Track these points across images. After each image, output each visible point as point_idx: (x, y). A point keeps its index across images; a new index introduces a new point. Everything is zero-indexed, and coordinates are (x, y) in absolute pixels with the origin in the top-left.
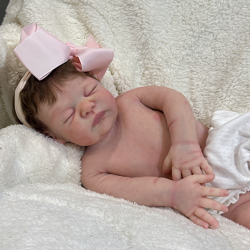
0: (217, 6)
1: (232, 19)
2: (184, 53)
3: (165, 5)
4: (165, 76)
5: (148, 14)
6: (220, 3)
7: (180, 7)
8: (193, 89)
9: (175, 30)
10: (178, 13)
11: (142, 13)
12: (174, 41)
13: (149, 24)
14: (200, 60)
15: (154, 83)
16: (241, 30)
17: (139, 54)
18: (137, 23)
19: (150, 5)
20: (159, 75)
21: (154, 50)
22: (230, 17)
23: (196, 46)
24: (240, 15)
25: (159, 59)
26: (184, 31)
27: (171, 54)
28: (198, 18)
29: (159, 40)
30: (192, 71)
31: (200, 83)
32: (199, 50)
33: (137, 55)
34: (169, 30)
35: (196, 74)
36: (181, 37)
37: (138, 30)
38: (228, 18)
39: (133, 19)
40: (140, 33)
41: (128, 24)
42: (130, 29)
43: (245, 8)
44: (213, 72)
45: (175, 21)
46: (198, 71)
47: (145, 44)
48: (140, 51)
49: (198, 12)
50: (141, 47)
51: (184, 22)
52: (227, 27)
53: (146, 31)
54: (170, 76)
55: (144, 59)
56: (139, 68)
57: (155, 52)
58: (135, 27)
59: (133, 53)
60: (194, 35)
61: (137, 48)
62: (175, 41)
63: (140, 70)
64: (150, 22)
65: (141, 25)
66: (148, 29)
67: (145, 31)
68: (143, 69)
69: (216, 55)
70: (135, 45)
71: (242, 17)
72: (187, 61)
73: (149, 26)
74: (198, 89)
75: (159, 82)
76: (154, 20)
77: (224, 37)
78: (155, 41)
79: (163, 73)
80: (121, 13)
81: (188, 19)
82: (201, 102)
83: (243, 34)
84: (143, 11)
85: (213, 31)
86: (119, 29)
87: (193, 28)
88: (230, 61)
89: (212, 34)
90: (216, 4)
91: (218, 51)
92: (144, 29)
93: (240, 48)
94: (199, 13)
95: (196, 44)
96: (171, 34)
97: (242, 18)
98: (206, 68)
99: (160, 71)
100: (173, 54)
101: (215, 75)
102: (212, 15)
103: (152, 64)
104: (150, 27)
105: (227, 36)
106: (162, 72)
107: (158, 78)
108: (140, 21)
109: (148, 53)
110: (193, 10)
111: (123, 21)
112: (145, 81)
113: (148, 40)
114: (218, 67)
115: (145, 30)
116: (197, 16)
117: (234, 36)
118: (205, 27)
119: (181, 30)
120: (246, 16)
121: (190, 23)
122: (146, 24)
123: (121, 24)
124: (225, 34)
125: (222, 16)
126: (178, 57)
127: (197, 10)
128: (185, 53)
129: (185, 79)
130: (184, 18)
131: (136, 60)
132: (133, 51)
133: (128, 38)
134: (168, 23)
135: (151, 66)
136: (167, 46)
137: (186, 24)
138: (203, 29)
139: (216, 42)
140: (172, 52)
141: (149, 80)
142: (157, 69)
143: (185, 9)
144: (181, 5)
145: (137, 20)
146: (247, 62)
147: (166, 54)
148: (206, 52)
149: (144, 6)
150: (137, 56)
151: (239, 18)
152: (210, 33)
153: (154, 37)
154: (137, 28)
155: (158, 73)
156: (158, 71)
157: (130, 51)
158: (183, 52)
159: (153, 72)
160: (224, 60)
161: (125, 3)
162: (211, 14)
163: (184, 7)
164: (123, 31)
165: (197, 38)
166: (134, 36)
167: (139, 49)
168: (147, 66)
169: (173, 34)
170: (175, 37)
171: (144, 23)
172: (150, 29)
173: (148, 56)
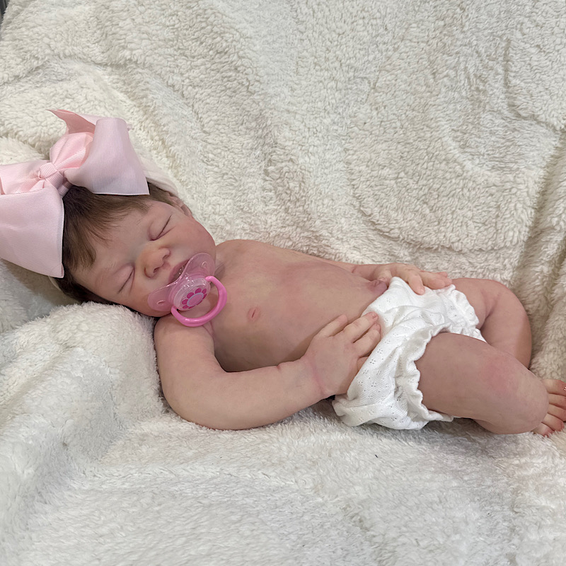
0: (368, 31)
1: (395, 50)
2: (327, 121)
3: (280, 40)
4: (303, 171)
5: (255, 66)
6: (372, 25)
7: (306, 42)
8: (354, 180)
9: (305, 83)
10: (305, 51)
11: (246, 64)
12: (306, 105)
13: (261, 83)
14: (356, 128)
15: (287, 185)
16: (415, 68)
17: (251, 138)
18: (239, 83)
19: (255, 49)
20: (294, 170)
21: (276, 128)
22: (390, 48)
23: (345, 106)
24: (407, 41)
25: (287, 144)
26: (321, 82)
27: (306, 130)
28: (340, 57)
29: (282, 109)
30: (346, 150)
31: (363, 168)
32: (350, 111)
33: (248, 141)
34: (296, 86)
35: (353, 155)
36: (317, 93)
37: (243, 95)
38: (388, 49)
39: (230, 77)
40: (249, 101)
41: (223, 88)
42: (228, 97)
43: (415, 29)
44: (380, 146)
45: (302, 67)
46: (355, 149)
47: (260, 118)
48: (252, 133)
49: (337, 45)
50: (254, 124)
51: (317, 67)
52: (390, 64)
53: (258, 97)
54: (311, 170)
55: (263, 146)
56: (256, 163)
57: (279, 131)
58: (238, 92)
59: (241, 139)
60: (338, 86)
61: (247, 128)
62: (309, 103)
63: (258, 167)
64: (261, 79)
65: (248, 87)
66: (260, 93)
67: (256, 97)
68: (263, 164)
69: (379, 115)
70: (242, 124)
71: (413, 44)
72: (335, 134)
73: (262, 87)
74: (362, 179)
75: (296, 183)
76: (267, 74)
77: (388, 83)
78: (276, 113)
80: (207, 69)
81: (323, 60)
82: (370, 199)
83: (420, 75)
84: (245, 61)
85: (367, 76)
86: (208, 101)
87: (334, 75)
88: (407, 124)
89: (367, 82)
90: (364, 28)
91: (383, 108)
92: (254, 94)
93: (422, 100)
94: (339, 47)
95: (344, 102)
96: (300, 92)
97: (412, 47)
98: (368, 141)
99: (294, 163)
100: (309, 128)
101: (384, 150)
102: (362, 47)
103: (278, 153)
104: (263, 89)
105: (393, 81)
106: (298, 165)
107: (292, 176)
108: (245, 80)
109: (267, 134)
110: (328, 43)
111: (214, 84)
112: (271, 184)
113: (264, 111)
114: (388, 136)
116: (337, 53)
117: (406, 80)
118: (353, 70)
119: (315, 82)
120: (418, 43)
121: (327, 66)
122: (256, 83)
123: (209, 91)
124: (389, 78)
125: (377, 46)
126: (319, 130)
127: (336, 43)
128: (329, 120)
129: (337, 164)
130: (316, 60)
131: (248, 149)
132: (240, 135)
133: (228, 113)
134: (291, 74)
135: (277, 158)
136: (297, 116)
137: (321, 70)
138: (351, 74)
139: (376, 94)
140: (308, 126)
141: (279, 181)
142: (289, 161)
143: (314, 43)
144: (308, 36)
145: (240, 78)
146: (437, 122)
147: (297, 133)
148: (361, 113)
149: (246, 51)
150: (248, 143)
151: (407, 47)
152: (363, 78)
153: (273, 104)
154: (240, 92)
155: (291, 167)
156: (291, 163)
157: (234, 137)
158: (325, 121)
159: (283, 168)
160: (395, 123)
161: (210, 50)
162: (359, 46)
163: (313, 41)
164: (216, 102)
165: (343, 91)
166: (238, 107)
167: (250, 129)
168: (269, 157)
169: (304, 91)
170: (307, 95)
171: (252, 83)
172: (263, 92)
173: (268, 141)
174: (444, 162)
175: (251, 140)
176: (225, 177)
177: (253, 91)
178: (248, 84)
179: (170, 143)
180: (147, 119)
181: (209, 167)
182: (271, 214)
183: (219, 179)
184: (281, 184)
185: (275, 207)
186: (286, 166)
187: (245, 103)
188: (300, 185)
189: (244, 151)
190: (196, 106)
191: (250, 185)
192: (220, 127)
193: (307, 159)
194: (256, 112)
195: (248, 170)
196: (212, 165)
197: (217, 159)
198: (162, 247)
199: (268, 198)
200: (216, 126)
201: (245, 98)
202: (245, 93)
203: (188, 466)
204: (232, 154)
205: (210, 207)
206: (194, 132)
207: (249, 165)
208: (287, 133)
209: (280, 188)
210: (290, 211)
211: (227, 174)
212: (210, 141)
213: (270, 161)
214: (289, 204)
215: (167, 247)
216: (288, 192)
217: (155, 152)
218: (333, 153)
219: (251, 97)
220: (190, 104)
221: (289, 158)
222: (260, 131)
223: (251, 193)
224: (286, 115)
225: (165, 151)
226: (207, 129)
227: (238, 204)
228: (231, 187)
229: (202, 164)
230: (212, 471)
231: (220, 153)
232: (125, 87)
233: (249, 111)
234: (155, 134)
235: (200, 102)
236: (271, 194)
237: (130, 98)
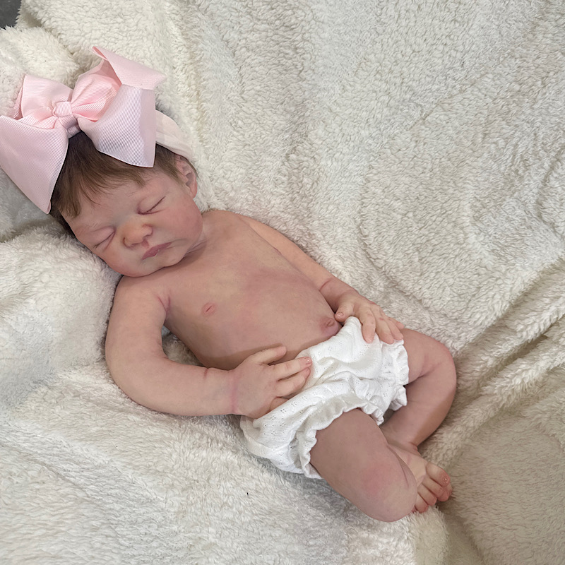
0: (443, 61)
1: (461, 91)
2: (364, 133)
4: (321, 173)
5: (316, 54)
6: (450, 56)
7: (378, 46)
8: (365, 198)
9: (359, 88)
10: (373, 55)
11: (307, 49)
12: (351, 110)
13: (314, 73)
14: (389, 151)
15: (301, 179)
16: (470, 119)
17: (285, 120)
18: (293, 65)
19: (322, 36)
20: (313, 168)
21: (312, 122)
22: (458, 86)
23: (388, 125)
24: (477, 89)
25: (316, 141)
26: (375, 92)
27: (340, 135)
28: (405, 75)
29: (325, 106)
30: (371, 167)
31: (379, 191)
32: (391, 131)
33: (281, 122)
34: (348, 87)
35: (375, 174)
36: (367, 102)
37: (292, 77)
38: (455, 86)
39: (287, 54)
40: (296, 85)
41: (277, 62)
42: (277, 73)
43: (489, 81)
44: (403, 179)
45: (363, 70)
46: (379, 170)
47: (301, 105)
48: (288, 116)
49: (407, 61)
50: (293, 109)
51: (378, 76)
52: (449, 104)
53: (307, 85)
54: (329, 174)
55: (294, 132)
56: (282, 145)
57: (314, 126)
58: (289, 72)
59: (275, 118)
60: (390, 103)
62: (354, 109)
63: (282, 149)
64: (316, 68)
65: (301, 71)
66: (310, 82)
67: (304, 84)
68: (288, 149)
69: (416, 149)
70: (281, 104)
71: (480, 94)
72: (367, 148)
73: (314, 77)
74: (373, 201)
75: (310, 181)
76: (325, 66)
77: (439, 122)
78: (318, 107)
79: (319, 167)
80: (267, 37)
81: (387, 71)
82: (372, 222)
83: (472, 128)
84: (308, 46)
85: (423, 104)
86: (257, 69)
87: (391, 91)
88: (437, 170)
89: (420, 109)
90: (441, 55)
91: (422, 143)
93: (462, 154)
94: (408, 64)
95: (390, 120)
96: (350, 94)
97: (478, 97)
98: (394, 168)
99: (315, 161)
100: (344, 134)
101: (405, 184)
102: (431, 74)
103: (305, 146)
105: (444, 122)
106: (318, 165)
107: (309, 172)
108: (300, 64)
109: (302, 124)
110: (399, 56)
111: (269, 54)
112: (287, 170)
113: (308, 101)
114: (415, 173)
115: (305, 82)
116: (405, 69)
117: (456, 127)
118: (411, 93)
119: (369, 90)
120: (486, 95)
121: (388, 79)
122: (310, 72)
123: (262, 59)
124: (442, 117)
125: (446, 79)
126: (352, 140)
127: (407, 59)
128: (367, 133)
129: (356, 177)
130: (380, 68)
131: (278, 130)
132: (276, 113)
133: (272, 88)
134: (349, 73)
135: (302, 151)
136: (337, 118)
137: (381, 80)
138: (408, 96)
139: (423, 127)
141: (295, 171)
142: (311, 158)
143: (385, 50)
144: (382, 40)
145: (296, 59)
146: (465, 183)
147: (330, 135)
148: (401, 139)
149: (313, 35)
150: (281, 124)
151: (473, 95)
152: (417, 105)
153: (319, 98)
154: (292, 73)
155: (312, 165)
156: (312, 161)
157: (269, 113)
158: (363, 132)
159: (303, 161)
160: (427, 163)
161: (278, 19)
162: (428, 72)
163: (385, 47)
164: (264, 73)
165: (393, 110)
166: (284, 86)
167: (288, 112)
168: (296, 145)
169: (354, 95)
170: (355, 101)
171: (305, 70)
172: (313, 82)
173: (300, 130)
174: (452, 224)
175: (284, 122)
176: (247, 147)
177: (303, 78)
178: (301, 69)
179: (203, 99)
180: (191, 64)
181: (235, 133)
182: (277, 196)
183: (240, 147)
184: (297, 175)
185: (284, 192)
186: (307, 161)
187: (292, 85)
188: (313, 183)
189: (273, 130)
190: (244, 69)
191: (268, 163)
192: (259, 99)
193: (329, 163)
194: (299, 99)
195: (271, 149)
196: (238, 131)
197: (245, 128)
198: (146, 225)
199: (280, 182)
200: (256, 96)
201: (295, 81)
202: (295, 76)
203: (84, 445)
204: (261, 129)
205: (221, 171)
206: (232, 93)
207: (273, 145)
208: (320, 132)
209: (294, 178)
210: (295, 201)
211: (249, 145)
212: (244, 108)
213: (295, 148)
214: (296, 195)
215: (151, 226)
216: (300, 185)
217: (188, 99)
218: (358, 165)
219: (300, 83)
220: (239, 66)
221: (312, 156)
222: (297, 118)
223: (266, 171)
224: (327, 112)
225: (197, 102)
226: (245, 97)
227: (250, 176)
228: (249, 159)
229: (229, 127)
230: (103, 459)
231: (250, 124)
232: (181, 23)
233: (292, 95)
234: (193, 82)
235: (249, 68)
236: (285, 179)
237: (183, 35)
